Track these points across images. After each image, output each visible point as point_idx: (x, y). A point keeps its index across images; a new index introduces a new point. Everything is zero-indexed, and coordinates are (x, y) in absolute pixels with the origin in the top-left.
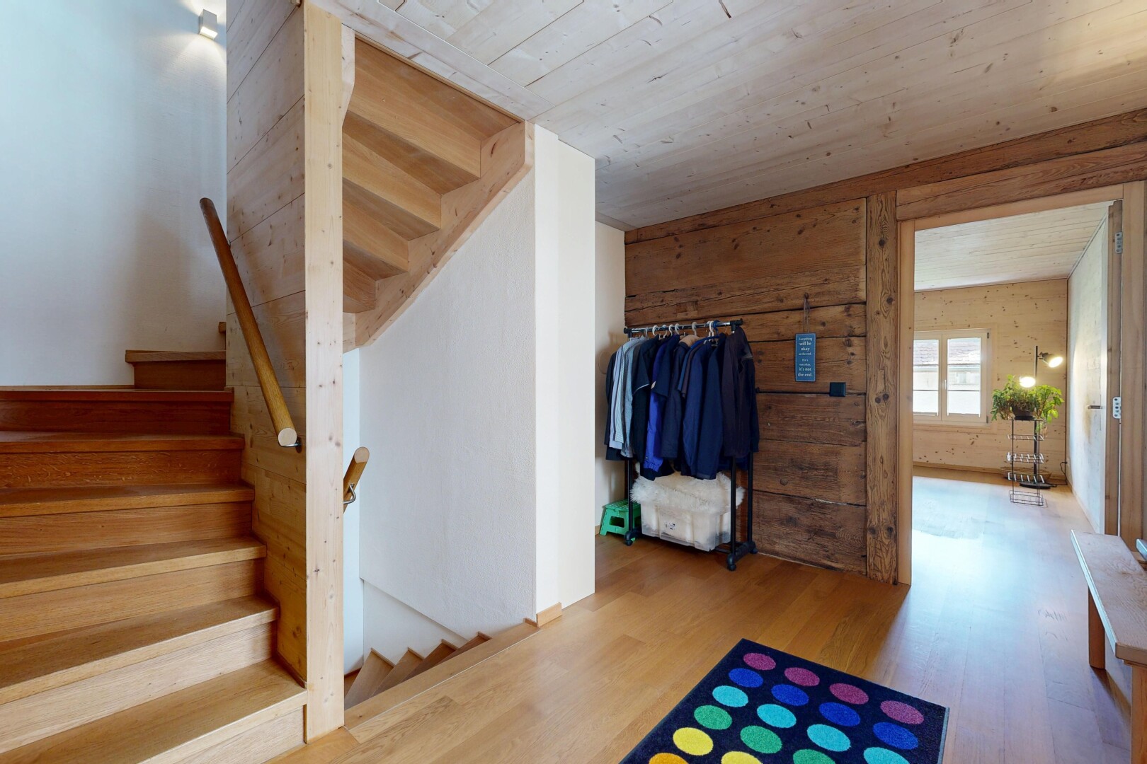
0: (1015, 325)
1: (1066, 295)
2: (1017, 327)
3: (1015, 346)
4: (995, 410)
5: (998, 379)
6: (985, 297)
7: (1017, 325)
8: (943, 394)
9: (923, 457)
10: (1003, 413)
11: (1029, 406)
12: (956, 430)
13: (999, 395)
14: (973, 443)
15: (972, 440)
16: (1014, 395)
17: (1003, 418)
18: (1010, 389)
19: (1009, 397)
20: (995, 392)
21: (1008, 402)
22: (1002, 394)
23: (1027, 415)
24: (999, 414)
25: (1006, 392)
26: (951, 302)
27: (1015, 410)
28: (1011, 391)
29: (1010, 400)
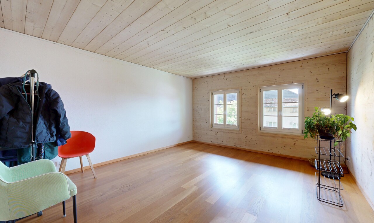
0: (317, 80)
1: (346, 62)
2: (318, 81)
3: (317, 92)
4: (306, 131)
5: (308, 110)
6: (301, 66)
7: (318, 80)
8: (280, 118)
9: (270, 150)
10: (312, 133)
11: (331, 130)
12: (287, 136)
13: (309, 120)
14: (295, 144)
15: (294, 143)
16: (319, 121)
17: (312, 137)
18: (316, 116)
19: (316, 122)
20: (307, 119)
21: (315, 125)
22: (311, 120)
23: (329, 136)
24: (309, 134)
25: (314, 119)
26: (283, 70)
27: (321, 132)
28: (318, 118)
29: (317, 125)
